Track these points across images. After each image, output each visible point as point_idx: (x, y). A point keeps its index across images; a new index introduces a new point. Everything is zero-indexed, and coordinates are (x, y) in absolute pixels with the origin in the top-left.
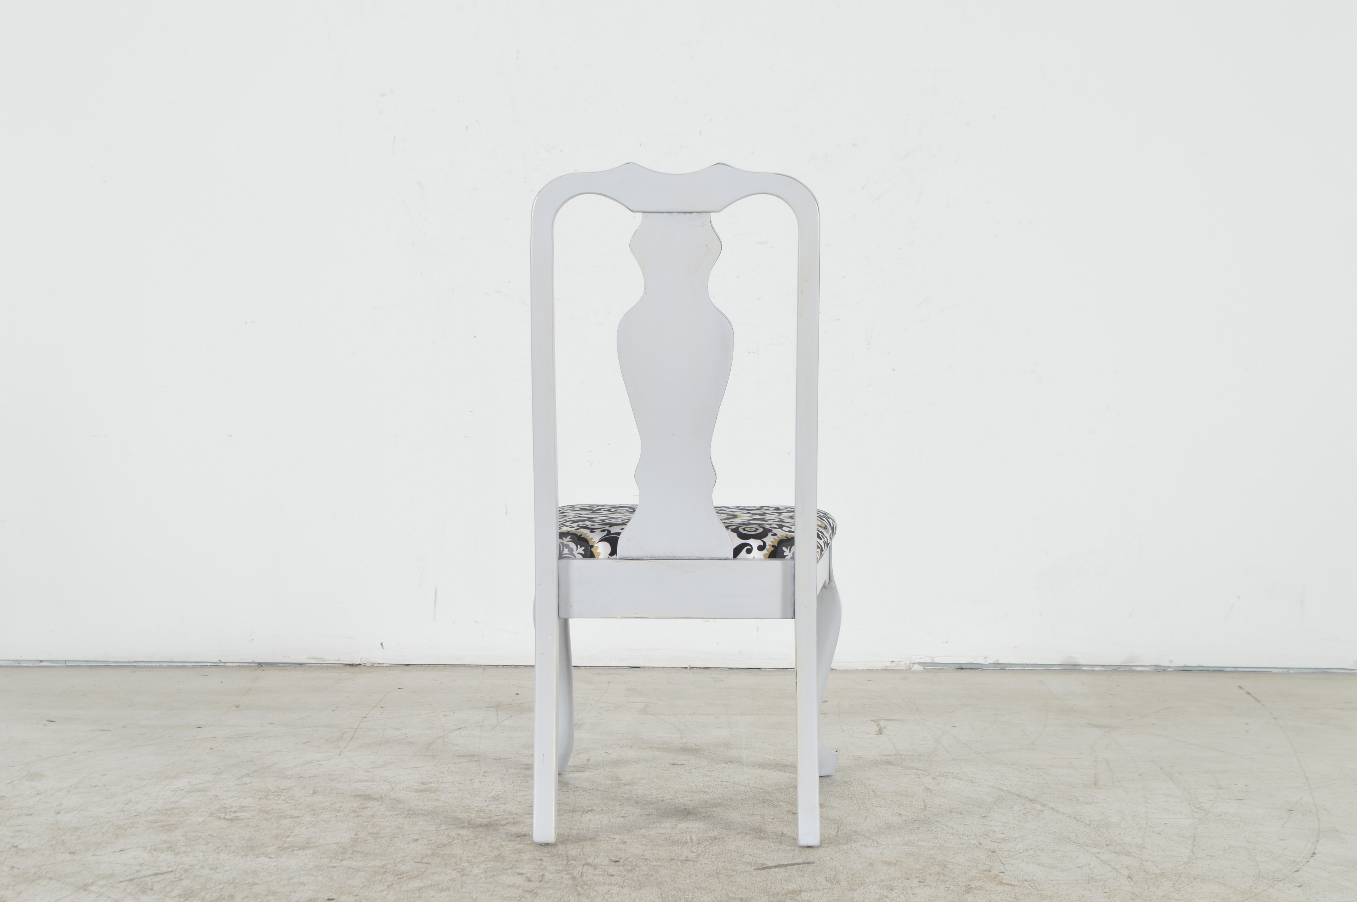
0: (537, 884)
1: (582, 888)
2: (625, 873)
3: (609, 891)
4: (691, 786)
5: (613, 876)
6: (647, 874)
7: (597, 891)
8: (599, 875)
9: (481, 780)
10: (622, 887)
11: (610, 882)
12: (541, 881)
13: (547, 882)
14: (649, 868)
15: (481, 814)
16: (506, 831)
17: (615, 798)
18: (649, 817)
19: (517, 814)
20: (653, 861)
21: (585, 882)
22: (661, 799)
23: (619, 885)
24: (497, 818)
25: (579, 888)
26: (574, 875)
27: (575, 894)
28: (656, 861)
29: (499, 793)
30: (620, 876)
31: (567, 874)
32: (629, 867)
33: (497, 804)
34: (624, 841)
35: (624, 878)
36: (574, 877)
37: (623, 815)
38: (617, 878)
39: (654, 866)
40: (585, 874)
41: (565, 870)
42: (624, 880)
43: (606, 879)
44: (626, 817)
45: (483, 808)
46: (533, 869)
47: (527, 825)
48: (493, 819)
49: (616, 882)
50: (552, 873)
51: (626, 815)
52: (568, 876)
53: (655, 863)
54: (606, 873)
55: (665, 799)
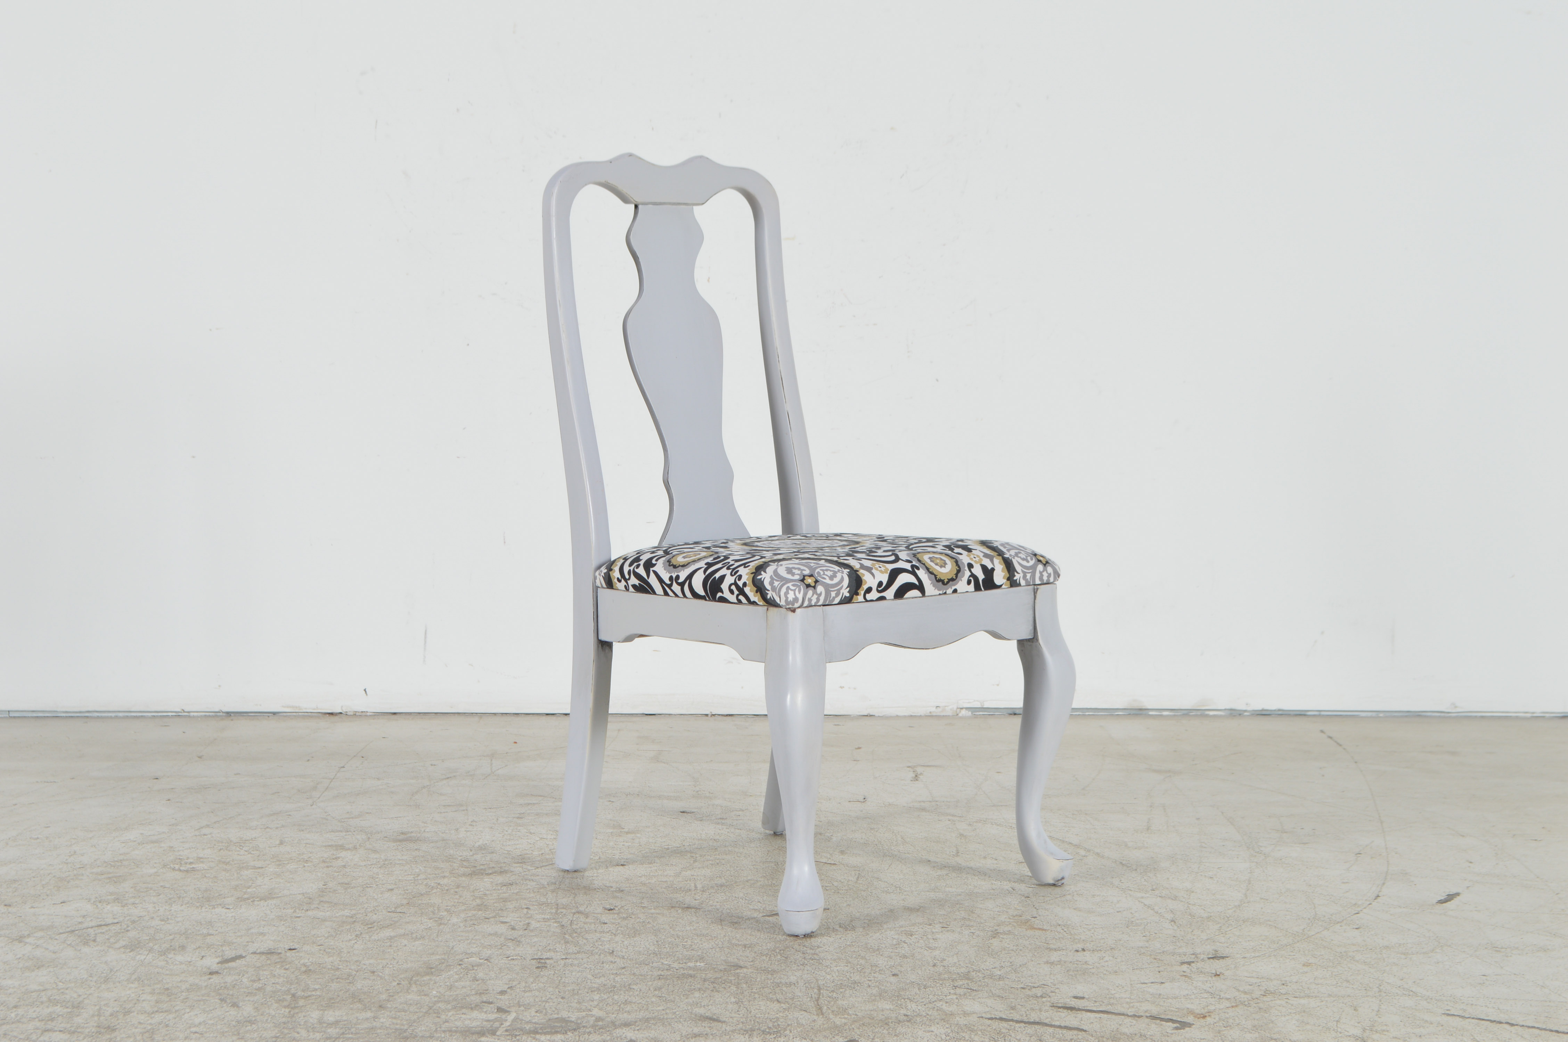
0: (521, 933)
1: (571, 936)
2: (619, 921)
3: (599, 939)
4: (701, 834)
5: (606, 923)
6: (644, 922)
7: (586, 939)
8: (590, 923)
9: (468, 830)
10: (615, 934)
11: (601, 930)
12: (526, 929)
13: (532, 931)
14: (646, 916)
15: (465, 863)
16: (491, 880)
17: (615, 846)
18: (651, 865)
19: (504, 863)
20: (651, 909)
21: (574, 930)
22: (666, 847)
23: (612, 933)
24: (482, 867)
25: (567, 936)
26: (563, 923)
27: (563, 942)
28: (655, 909)
29: (487, 842)
30: (614, 923)
31: (556, 922)
32: (624, 915)
33: (483, 854)
34: (621, 889)
35: (617, 926)
36: (563, 926)
37: (622, 863)
38: (610, 925)
39: (652, 914)
40: (575, 923)
41: (554, 919)
42: (618, 928)
43: (598, 927)
44: (625, 865)
45: (468, 857)
46: (518, 918)
47: (515, 875)
48: (478, 868)
49: (608, 930)
50: (539, 921)
51: (625, 863)
52: (556, 925)
53: (653, 911)
54: (598, 921)
55: (670, 847)
